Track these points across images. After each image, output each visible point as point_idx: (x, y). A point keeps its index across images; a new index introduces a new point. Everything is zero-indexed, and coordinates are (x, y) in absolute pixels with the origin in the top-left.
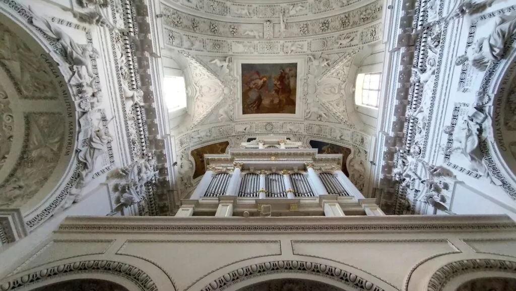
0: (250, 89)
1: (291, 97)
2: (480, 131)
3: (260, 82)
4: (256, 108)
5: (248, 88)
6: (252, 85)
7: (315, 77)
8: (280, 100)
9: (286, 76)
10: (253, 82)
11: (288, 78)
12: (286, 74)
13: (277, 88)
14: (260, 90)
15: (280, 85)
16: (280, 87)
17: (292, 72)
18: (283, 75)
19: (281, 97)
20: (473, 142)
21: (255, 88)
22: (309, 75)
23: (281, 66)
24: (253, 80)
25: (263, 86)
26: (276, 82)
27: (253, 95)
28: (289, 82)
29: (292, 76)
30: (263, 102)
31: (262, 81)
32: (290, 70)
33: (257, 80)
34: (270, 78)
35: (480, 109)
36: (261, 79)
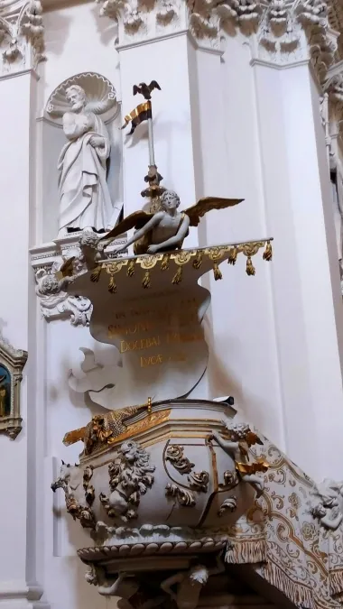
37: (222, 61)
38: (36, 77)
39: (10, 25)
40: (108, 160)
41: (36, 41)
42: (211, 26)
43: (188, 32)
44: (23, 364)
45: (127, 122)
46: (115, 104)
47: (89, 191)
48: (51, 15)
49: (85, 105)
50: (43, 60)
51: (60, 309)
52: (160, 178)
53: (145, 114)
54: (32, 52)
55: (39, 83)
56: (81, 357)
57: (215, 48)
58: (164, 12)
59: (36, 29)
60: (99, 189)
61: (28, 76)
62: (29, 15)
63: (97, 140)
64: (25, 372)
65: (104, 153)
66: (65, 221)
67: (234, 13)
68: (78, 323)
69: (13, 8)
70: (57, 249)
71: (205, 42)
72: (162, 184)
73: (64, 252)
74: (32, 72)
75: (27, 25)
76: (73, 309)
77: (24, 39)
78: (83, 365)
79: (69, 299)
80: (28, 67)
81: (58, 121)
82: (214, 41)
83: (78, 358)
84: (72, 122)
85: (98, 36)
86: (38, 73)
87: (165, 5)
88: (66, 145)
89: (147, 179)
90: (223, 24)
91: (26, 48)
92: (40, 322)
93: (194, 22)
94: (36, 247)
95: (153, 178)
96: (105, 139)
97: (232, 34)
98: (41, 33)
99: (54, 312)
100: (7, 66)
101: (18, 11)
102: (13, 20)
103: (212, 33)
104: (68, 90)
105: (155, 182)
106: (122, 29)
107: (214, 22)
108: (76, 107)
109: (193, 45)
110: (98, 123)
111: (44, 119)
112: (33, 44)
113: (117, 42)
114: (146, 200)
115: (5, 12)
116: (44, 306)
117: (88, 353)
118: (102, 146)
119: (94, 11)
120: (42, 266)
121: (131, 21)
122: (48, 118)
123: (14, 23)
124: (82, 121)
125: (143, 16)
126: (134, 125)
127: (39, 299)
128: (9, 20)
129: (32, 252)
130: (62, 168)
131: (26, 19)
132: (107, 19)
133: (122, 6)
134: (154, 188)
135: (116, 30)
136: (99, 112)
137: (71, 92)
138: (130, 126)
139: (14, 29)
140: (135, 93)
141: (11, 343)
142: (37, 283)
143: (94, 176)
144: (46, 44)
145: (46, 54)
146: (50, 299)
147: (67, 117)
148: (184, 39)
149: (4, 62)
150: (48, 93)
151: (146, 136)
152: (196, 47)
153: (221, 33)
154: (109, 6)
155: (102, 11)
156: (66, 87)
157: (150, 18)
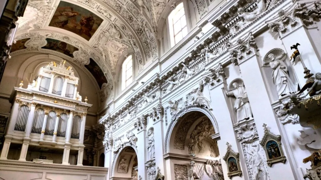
0: (61, 15)
1: (90, 32)
2: (120, 149)
3: (71, 14)
4: (61, 25)
5: (60, 14)
6: (63, 13)
7: (110, 36)
8: (81, 29)
9: (93, 21)
10: (66, 12)
11: (93, 23)
12: (92, 19)
13: (82, 22)
14: (69, 18)
15: (86, 22)
16: (85, 23)
17: (98, 22)
18: (91, 19)
19: (83, 28)
20: (116, 150)
21: (66, 15)
22: (107, 32)
23: (92, 14)
24: (66, 11)
25: (72, 16)
26: (83, 19)
27: (62, 19)
28: (93, 25)
29: (97, 24)
30: (68, 24)
31: (73, 14)
32: (96, 20)
33: (69, 12)
34: (80, 15)
35: (123, 145)
36: (73, 13)
37: (318, 30)
38: (257, 56)
39: (246, 45)
40: (288, 72)
41: (255, 46)
42: (310, 21)
43: (304, 26)
44: (280, 139)
45: (292, 58)
46: (285, 55)
47: (285, 82)
48: (257, 38)
49: (275, 58)
50: (258, 50)
51: (287, 120)
52: (309, 71)
53: (297, 54)
54: (255, 50)
55: (259, 57)
56: (300, 134)
57: (314, 27)
58: (293, 23)
59: (254, 43)
60: (288, 81)
61: (255, 57)
62: (251, 40)
63: (283, 67)
64: (282, 142)
65: (286, 70)
66: (280, 93)
67: (317, 15)
68: (294, 123)
69: (245, 41)
70: (280, 102)
71: (310, 27)
72: (311, 73)
73: (283, 102)
74: (256, 55)
75: (251, 43)
76: (291, 119)
77: (251, 47)
78: (301, 136)
79: (289, 116)
80: (255, 54)
81: (268, 65)
82: (313, 25)
83: (298, 134)
84: (272, 64)
85: (273, 38)
86: (258, 54)
87: (293, 21)
88: (273, 71)
89: (305, 73)
90: (314, 19)
91: (252, 49)
92: (281, 125)
93: (304, 22)
94: (273, 103)
95: (307, 71)
96: (285, 66)
97: (319, 21)
98: (255, 44)
99: (285, 121)
100: (248, 56)
101: (247, 41)
102: (247, 43)
103: (312, 23)
104: (269, 56)
105: (308, 73)
106: (280, 33)
107: (311, 20)
108: (272, 60)
109: (306, 29)
110: (281, 62)
111: (264, 66)
112: (254, 47)
113: (280, 37)
114: (306, 79)
115: (244, 42)
116: (281, 120)
117: (301, 132)
118: (285, 68)
119: (270, 32)
120: (277, 108)
121: (283, 30)
122: (265, 66)
123: (247, 44)
124: (276, 63)
125: (286, 27)
126: (294, 58)
127: (279, 119)
128: (245, 44)
129: (272, 105)
130: (274, 78)
131: (250, 42)
132: (275, 32)
133: (279, 27)
134: (308, 74)
135: (279, 34)
136: (280, 59)
137: (270, 56)
138: (293, 59)
139: (247, 46)
140: (292, 49)
141: (274, 134)
142: (277, 114)
143: (285, 78)
144: (258, 46)
145: (259, 49)
146: (283, 118)
147: (271, 63)
148: (303, 28)
149: (247, 55)
150: (262, 59)
151: (299, 60)
152: (307, 29)
153: (314, 22)
154: (275, 29)
155: (272, 31)
156: (268, 55)
157: (289, 27)
